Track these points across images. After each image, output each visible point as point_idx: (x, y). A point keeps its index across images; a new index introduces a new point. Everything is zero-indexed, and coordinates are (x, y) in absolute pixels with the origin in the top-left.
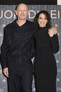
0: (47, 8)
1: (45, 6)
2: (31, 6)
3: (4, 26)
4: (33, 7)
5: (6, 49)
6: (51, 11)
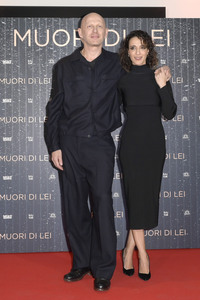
0: (144, 24)
1: (140, 21)
2: (110, 20)
3: (52, 62)
4: (114, 21)
5: (58, 110)
6: (153, 31)
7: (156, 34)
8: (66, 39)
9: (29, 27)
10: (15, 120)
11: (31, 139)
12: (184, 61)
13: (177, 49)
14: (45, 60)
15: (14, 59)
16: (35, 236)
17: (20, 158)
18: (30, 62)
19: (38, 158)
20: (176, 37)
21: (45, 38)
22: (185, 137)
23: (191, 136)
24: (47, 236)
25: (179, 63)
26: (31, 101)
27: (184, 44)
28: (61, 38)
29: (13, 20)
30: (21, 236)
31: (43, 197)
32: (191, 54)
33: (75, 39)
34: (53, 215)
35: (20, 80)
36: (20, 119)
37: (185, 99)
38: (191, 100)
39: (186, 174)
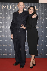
1: (33, 4)
2: (25, 3)
6: (35, 6)
7: (36, 7)
8: (15, 8)
9: (6, 5)
10: (2, 27)
11: (6, 32)
12: (43, 14)
13: (41, 11)
14: (10, 13)
15: (2, 12)
16: (7, 54)
17: (4, 36)
18: (6, 13)
19: (8, 36)
20: (41, 8)
21: (10, 8)
22: (43, 32)
23: (44, 31)
24: (10, 54)
25: (42, 14)
26: (6, 23)
27: (43, 9)
28: (14, 8)
29: (2, 3)
30: (4, 54)
31: (9, 45)
32: (44, 12)
33: (17, 8)
34: (11, 50)
35: (4, 18)
36: (4, 27)
37: (43, 23)
38: (44, 23)
39: (43, 41)
